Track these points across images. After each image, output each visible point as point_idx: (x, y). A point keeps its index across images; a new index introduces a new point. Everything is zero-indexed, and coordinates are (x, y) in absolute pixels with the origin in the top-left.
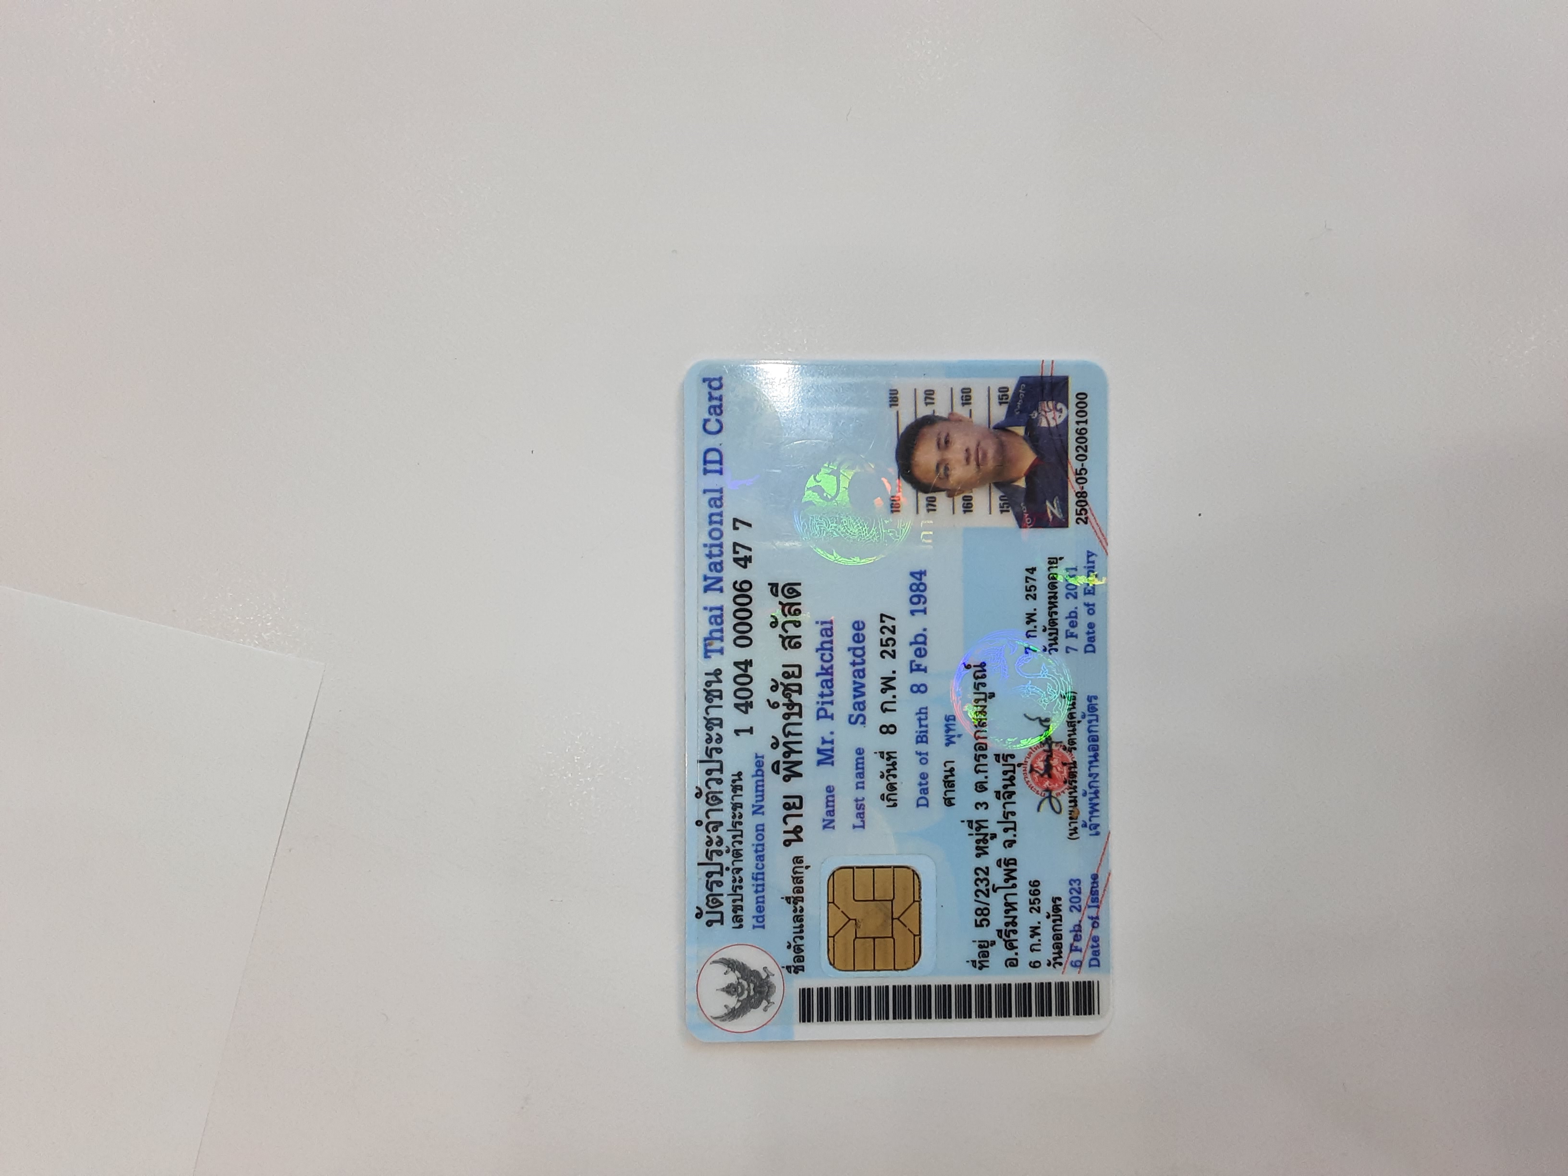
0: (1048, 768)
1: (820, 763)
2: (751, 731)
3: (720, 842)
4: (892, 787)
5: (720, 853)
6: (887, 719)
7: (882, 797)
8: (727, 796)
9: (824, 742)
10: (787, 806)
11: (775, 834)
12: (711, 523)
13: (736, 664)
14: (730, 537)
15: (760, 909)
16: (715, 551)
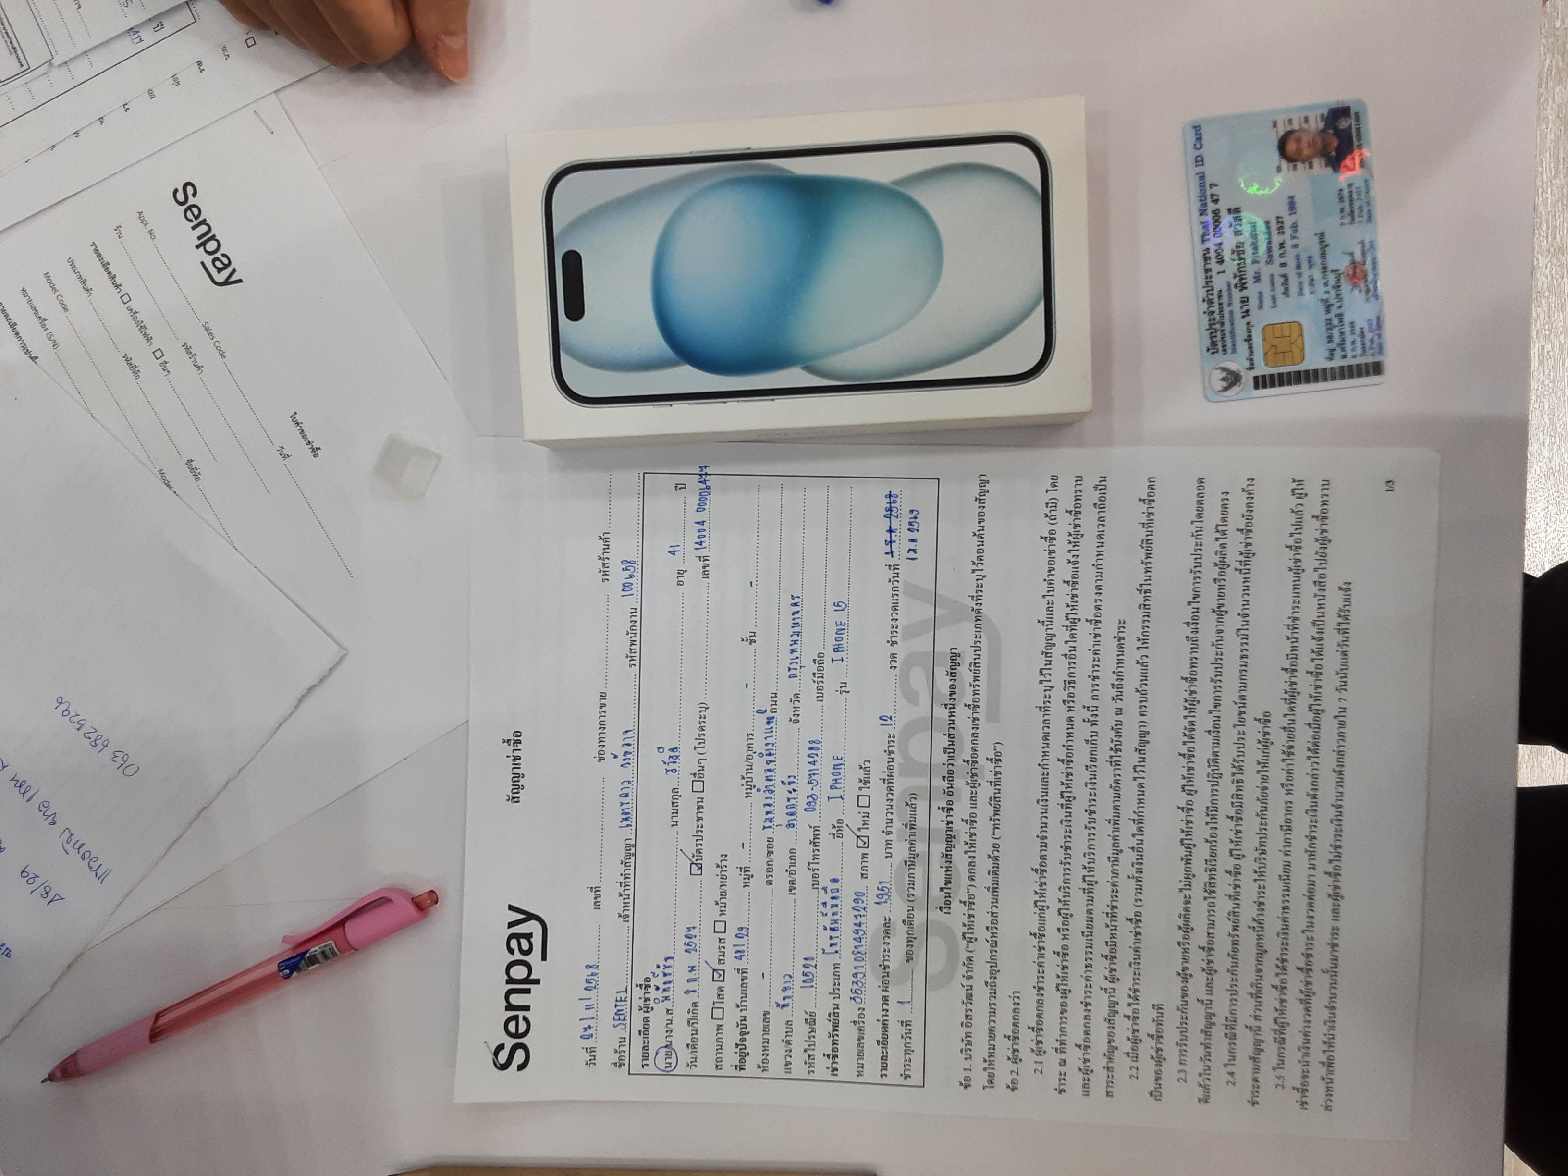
0: (1355, 273)
1: (1255, 282)
2: (1224, 272)
3: (1214, 319)
4: (1287, 289)
5: (1215, 324)
6: (1283, 260)
7: (1284, 293)
8: (1216, 300)
9: (1256, 273)
10: (1242, 302)
11: (1238, 313)
12: (1201, 186)
13: (1216, 245)
14: (1209, 192)
15: (1234, 345)
16: (1203, 198)
